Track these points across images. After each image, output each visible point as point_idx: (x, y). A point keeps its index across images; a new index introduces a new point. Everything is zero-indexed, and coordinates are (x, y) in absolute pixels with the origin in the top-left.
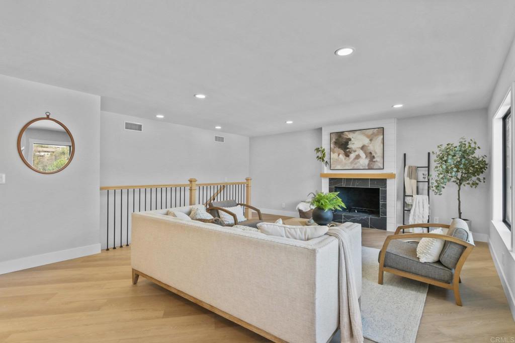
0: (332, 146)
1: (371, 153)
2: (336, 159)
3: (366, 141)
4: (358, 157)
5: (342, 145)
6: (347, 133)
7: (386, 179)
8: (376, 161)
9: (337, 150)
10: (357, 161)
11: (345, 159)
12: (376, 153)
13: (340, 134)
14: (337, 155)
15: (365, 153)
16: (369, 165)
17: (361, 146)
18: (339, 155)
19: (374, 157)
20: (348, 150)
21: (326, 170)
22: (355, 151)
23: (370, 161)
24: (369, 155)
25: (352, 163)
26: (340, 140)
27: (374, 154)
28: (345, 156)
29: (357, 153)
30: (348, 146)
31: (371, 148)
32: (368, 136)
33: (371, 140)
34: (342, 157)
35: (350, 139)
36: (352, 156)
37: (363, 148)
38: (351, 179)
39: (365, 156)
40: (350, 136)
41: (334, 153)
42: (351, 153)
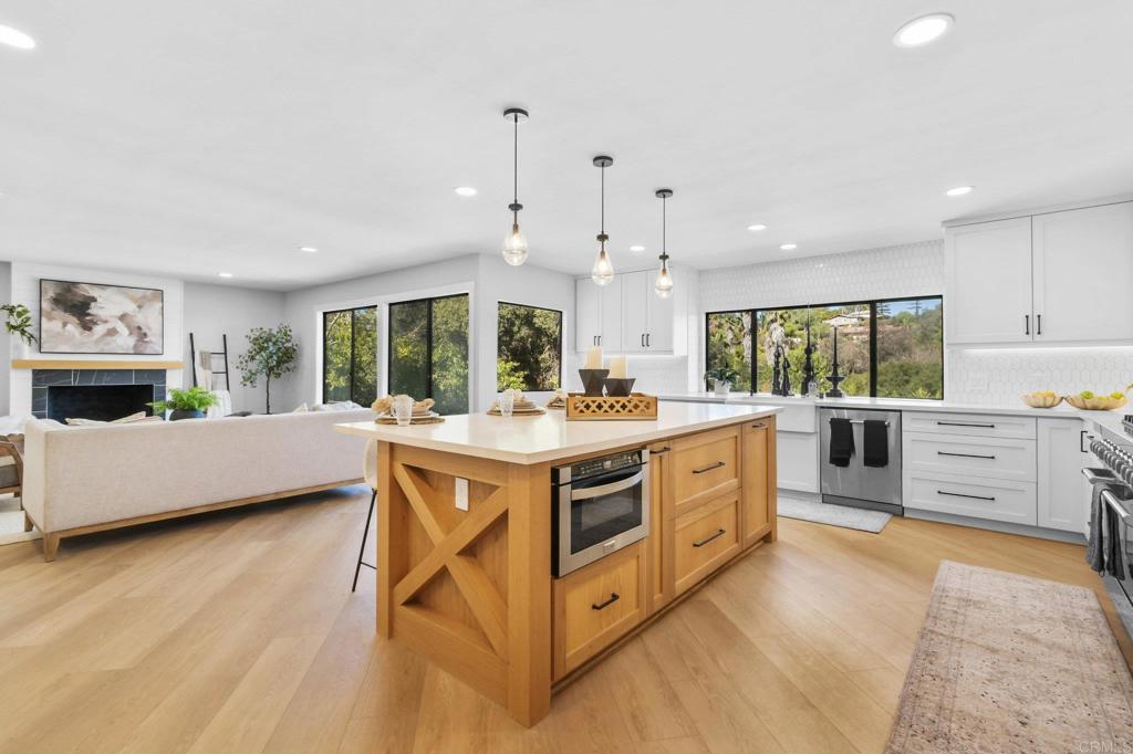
0: (46, 305)
1: (139, 328)
2: (59, 333)
3: (130, 307)
4: (112, 332)
5: (74, 306)
6: (87, 287)
7: (165, 371)
8: (151, 342)
9: (60, 314)
10: (109, 339)
11: (82, 334)
12: (149, 329)
13: (68, 287)
14: (60, 325)
15: (129, 327)
16: (135, 346)
17: (119, 314)
18: (65, 324)
19: (145, 335)
20: (88, 318)
21: (28, 353)
22: (106, 322)
23: (138, 341)
24: (136, 331)
25: (97, 342)
26: (69, 296)
27: (145, 330)
28: (81, 330)
29: (109, 326)
30: (89, 311)
31: (140, 319)
32: (133, 299)
33: (140, 307)
34: (73, 328)
35: (94, 300)
36: (99, 330)
37: (123, 318)
38: (94, 371)
39: (127, 332)
40: (94, 292)
41: (50, 319)
42: (95, 323)
